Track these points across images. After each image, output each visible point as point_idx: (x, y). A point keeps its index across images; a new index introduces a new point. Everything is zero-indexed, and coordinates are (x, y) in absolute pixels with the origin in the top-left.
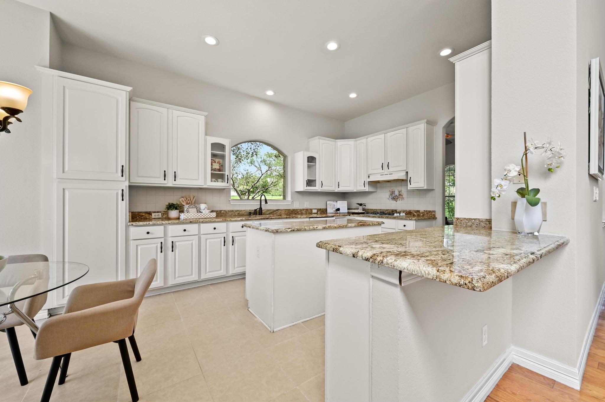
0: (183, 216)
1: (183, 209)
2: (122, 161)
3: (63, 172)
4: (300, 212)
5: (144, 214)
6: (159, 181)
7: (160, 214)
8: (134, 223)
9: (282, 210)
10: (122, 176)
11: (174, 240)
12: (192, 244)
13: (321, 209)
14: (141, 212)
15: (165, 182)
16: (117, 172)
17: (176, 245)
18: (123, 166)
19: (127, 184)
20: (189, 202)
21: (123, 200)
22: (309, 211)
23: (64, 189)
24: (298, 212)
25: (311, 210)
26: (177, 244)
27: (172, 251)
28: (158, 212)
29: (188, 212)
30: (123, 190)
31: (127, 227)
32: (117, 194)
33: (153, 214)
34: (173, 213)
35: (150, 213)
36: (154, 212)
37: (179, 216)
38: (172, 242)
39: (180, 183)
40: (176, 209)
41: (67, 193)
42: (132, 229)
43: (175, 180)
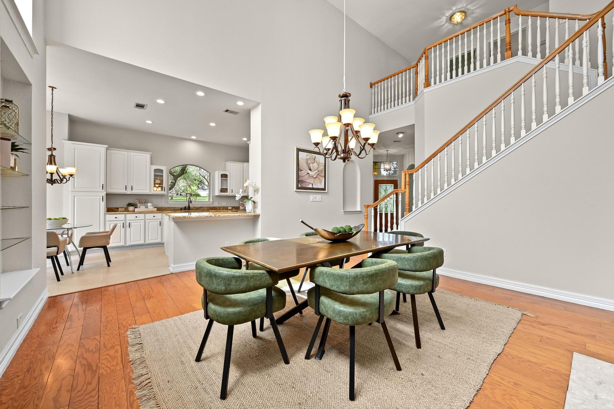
0: (136, 210)
1: (137, 206)
2: (103, 182)
3: (74, 188)
4: (218, 209)
5: (114, 209)
6: (123, 191)
7: (124, 209)
8: (108, 213)
9: (205, 207)
10: (103, 189)
11: (130, 222)
12: (141, 224)
13: (234, 207)
14: (113, 208)
15: (126, 191)
16: (100, 187)
17: (131, 225)
18: (103, 184)
19: (105, 193)
20: (141, 202)
21: (103, 201)
22: (226, 208)
23: (74, 196)
24: (217, 209)
25: (227, 207)
26: (132, 224)
27: (129, 228)
28: (122, 208)
29: (140, 207)
30: (103, 196)
31: (105, 214)
32: (100, 198)
33: (119, 209)
34: (131, 208)
35: (118, 208)
36: (120, 208)
37: (135, 210)
38: (129, 223)
39: (135, 192)
40: (133, 206)
41: (76, 198)
42: (107, 216)
43: (132, 190)
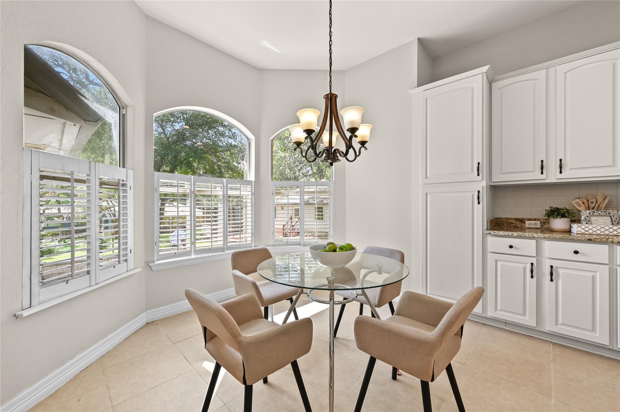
0: (576, 228)
1: (580, 216)
2: (479, 156)
3: (426, 178)
5: (514, 222)
6: (535, 177)
7: (538, 222)
8: (493, 232)
10: (478, 175)
11: (555, 264)
12: (594, 278)
14: (510, 219)
15: (544, 176)
16: (472, 171)
17: (558, 274)
18: (479, 163)
19: (484, 183)
20: (592, 206)
21: (479, 203)
23: (426, 194)
26: (561, 271)
27: (552, 280)
28: (535, 220)
29: (588, 222)
30: (479, 192)
31: (484, 236)
32: (473, 196)
33: (527, 222)
34: (559, 223)
35: (522, 221)
36: (529, 220)
37: (571, 227)
38: (552, 267)
39: (569, 175)
40: (563, 216)
41: (429, 196)
42: (491, 240)
43: (561, 172)
